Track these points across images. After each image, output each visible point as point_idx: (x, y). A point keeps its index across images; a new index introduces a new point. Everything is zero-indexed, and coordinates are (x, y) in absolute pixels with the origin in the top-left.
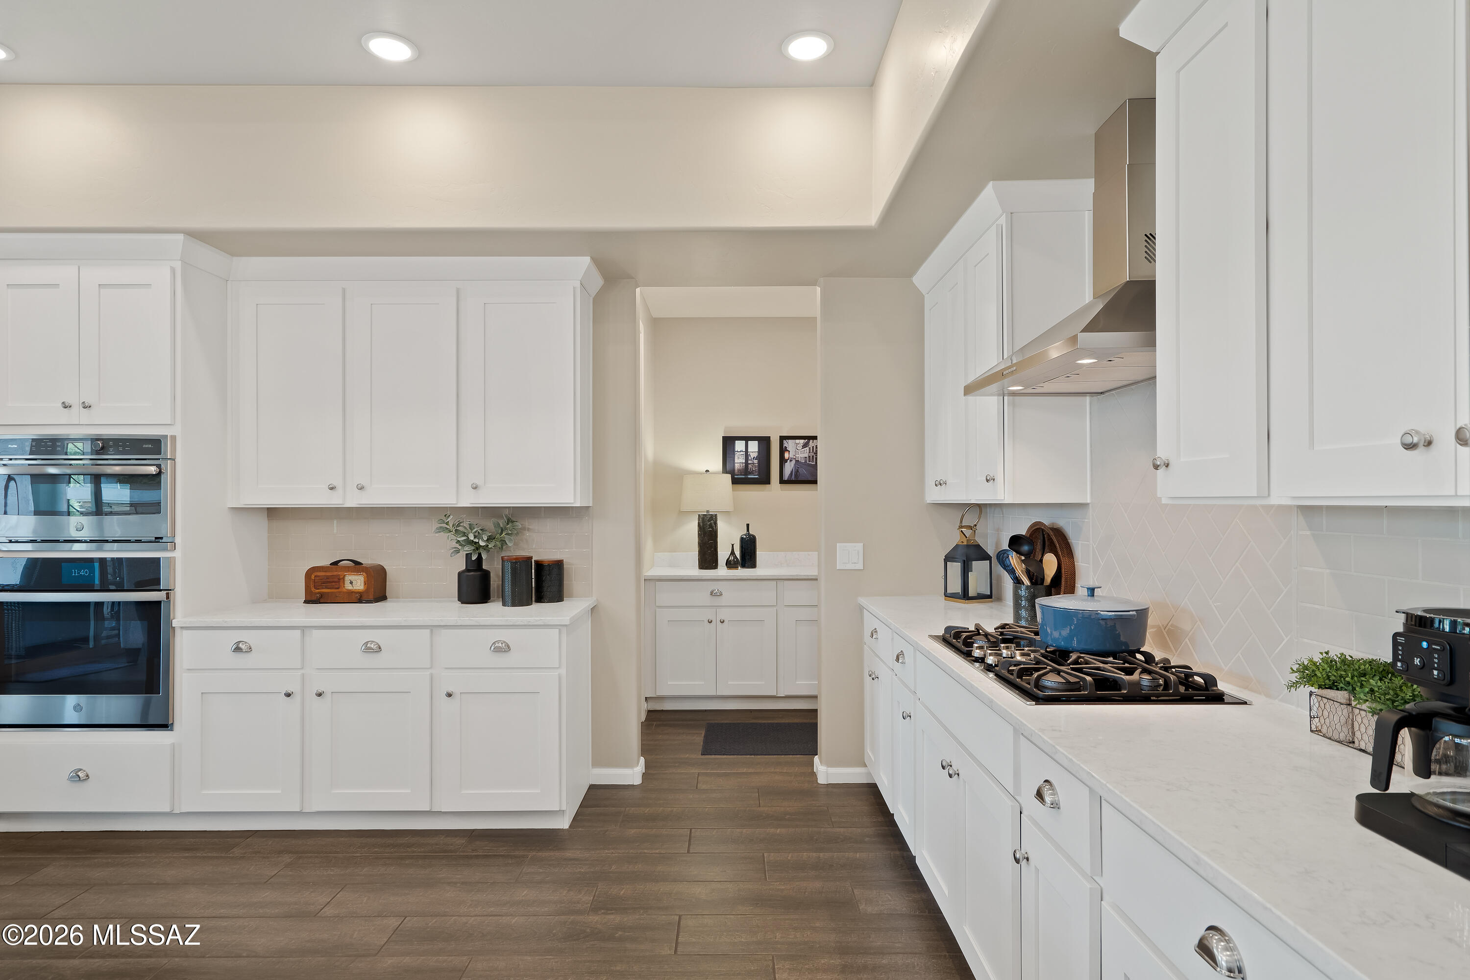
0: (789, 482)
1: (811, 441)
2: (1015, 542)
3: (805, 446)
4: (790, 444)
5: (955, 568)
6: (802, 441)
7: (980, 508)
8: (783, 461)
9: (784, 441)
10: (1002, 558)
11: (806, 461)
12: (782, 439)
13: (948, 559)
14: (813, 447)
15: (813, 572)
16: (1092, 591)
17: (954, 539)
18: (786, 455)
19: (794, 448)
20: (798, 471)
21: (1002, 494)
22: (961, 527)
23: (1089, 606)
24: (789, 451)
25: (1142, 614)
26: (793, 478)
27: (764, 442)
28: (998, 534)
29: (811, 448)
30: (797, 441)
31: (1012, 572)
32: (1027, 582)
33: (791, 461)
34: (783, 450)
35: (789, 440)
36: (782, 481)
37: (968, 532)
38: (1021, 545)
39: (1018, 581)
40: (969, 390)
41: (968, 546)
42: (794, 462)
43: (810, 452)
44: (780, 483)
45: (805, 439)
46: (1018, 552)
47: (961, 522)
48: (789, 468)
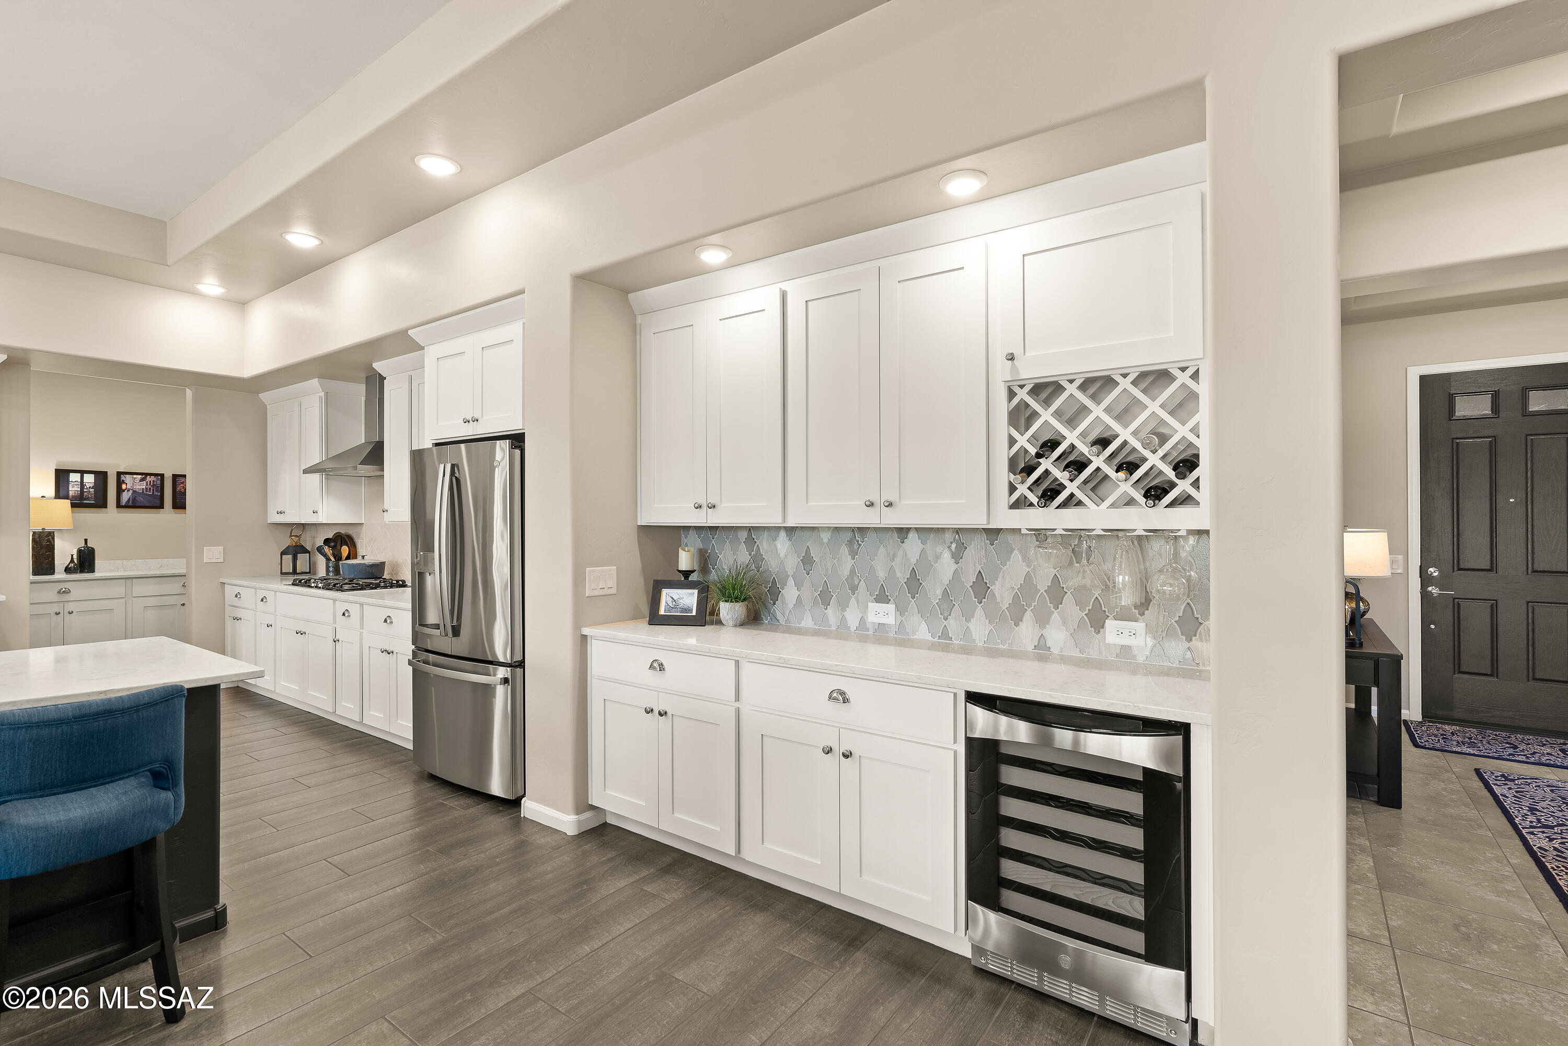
0: (127, 506)
1: (149, 477)
2: (327, 541)
3: (142, 480)
4: (128, 479)
5: (288, 558)
6: (140, 476)
7: (303, 526)
8: (119, 491)
9: (122, 476)
10: (320, 550)
11: (143, 492)
12: (119, 474)
13: (283, 553)
14: (150, 481)
15: (183, 571)
16: (363, 557)
17: (287, 542)
18: (124, 487)
19: (132, 482)
20: (135, 499)
21: (322, 518)
22: (291, 536)
23: (363, 562)
24: (127, 484)
25: (383, 564)
26: (130, 503)
27: (102, 476)
28: (314, 540)
29: (149, 482)
30: (135, 476)
31: (325, 555)
32: (333, 559)
33: (128, 491)
34: (120, 483)
35: (127, 476)
36: (119, 505)
37: (296, 539)
38: (330, 543)
39: (328, 559)
40: (306, 471)
41: (296, 546)
42: (131, 492)
43: (147, 485)
44: (117, 508)
45: (142, 475)
46: (329, 547)
47: (291, 533)
48: (125, 497)
